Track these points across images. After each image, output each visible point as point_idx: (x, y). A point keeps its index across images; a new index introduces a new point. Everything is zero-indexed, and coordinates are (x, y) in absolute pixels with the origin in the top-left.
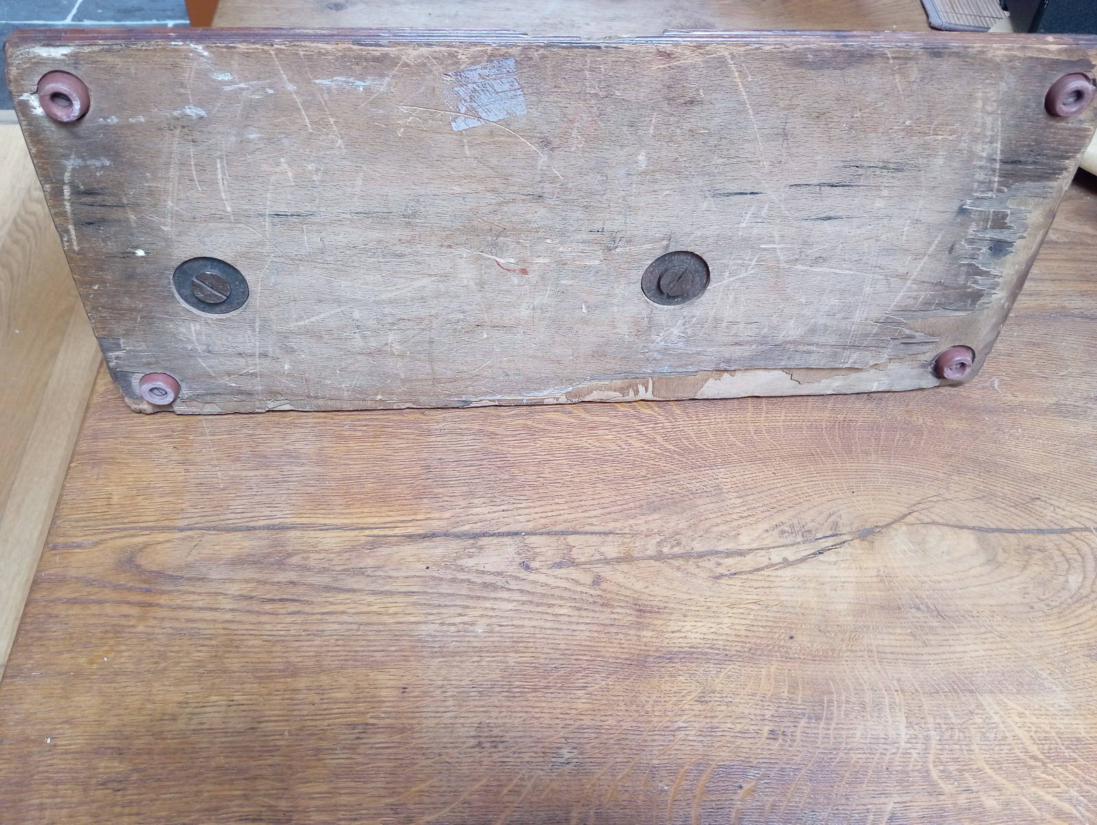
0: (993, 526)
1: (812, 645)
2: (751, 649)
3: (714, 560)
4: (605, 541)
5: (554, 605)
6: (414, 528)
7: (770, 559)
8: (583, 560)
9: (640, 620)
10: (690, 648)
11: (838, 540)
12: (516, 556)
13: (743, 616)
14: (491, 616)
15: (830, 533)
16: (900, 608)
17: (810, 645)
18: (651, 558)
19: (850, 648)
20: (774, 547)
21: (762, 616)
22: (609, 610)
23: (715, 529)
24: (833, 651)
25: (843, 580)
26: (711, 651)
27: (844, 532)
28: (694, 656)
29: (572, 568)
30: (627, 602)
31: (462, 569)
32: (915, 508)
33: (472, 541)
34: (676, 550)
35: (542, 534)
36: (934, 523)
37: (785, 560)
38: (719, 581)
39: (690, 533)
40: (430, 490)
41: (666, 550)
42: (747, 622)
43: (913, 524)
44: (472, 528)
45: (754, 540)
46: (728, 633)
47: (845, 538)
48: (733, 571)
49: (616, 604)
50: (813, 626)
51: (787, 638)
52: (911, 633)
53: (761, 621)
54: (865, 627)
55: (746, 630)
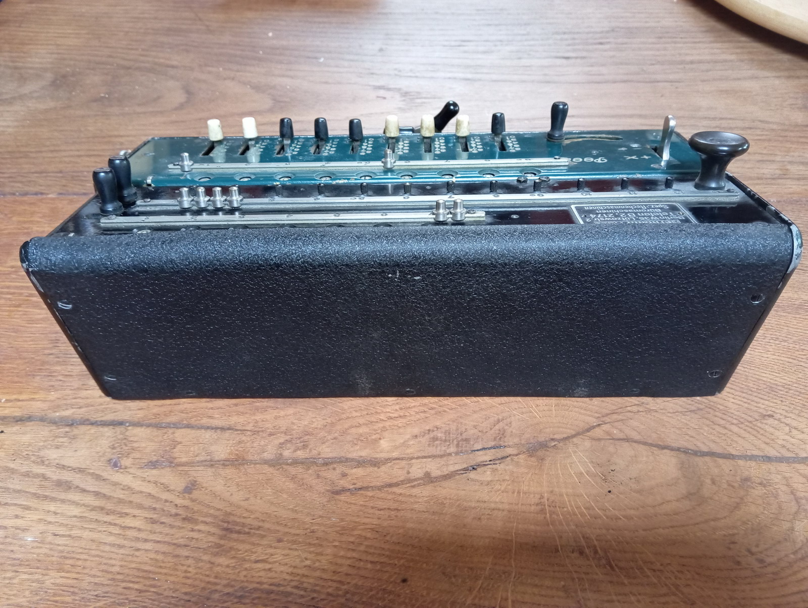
0: (705, 449)
1: (428, 594)
2: (347, 593)
3: (340, 469)
5: (127, 514)
6: (13, 409)
7: (408, 473)
8: (184, 460)
9: (223, 542)
10: (271, 585)
11: (500, 453)
12: (109, 450)
13: (351, 547)
14: (50, 523)
15: (492, 444)
16: (557, 551)
17: (425, 593)
18: (266, 462)
20: (418, 458)
21: (376, 548)
22: (190, 526)
23: (353, 430)
25: (493, 506)
26: (295, 591)
27: (511, 443)
28: (273, 596)
29: (168, 469)
30: (216, 517)
31: (42, 462)
32: (607, 419)
33: (67, 429)
34: (300, 454)
35: (148, 426)
36: (627, 440)
37: (427, 475)
38: (337, 497)
39: (323, 434)
40: (47, 367)
41: (287, 453)
42: (355, 555)
43: (599, 440)
44: (73, 414)
45: (396, 447)
46: (326, 567)
47: (509, 451)
48: (358, 485)
49: (201, 519)
50: (437, 567)
51: (399, 581)
52: (564, 586)
53: (373, 554)
54: (504, 573)
55: (350, 565)
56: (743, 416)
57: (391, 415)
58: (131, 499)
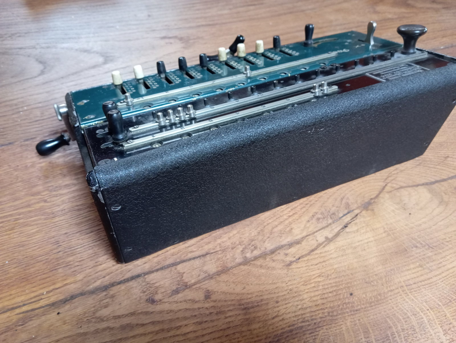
0: (433, 180)
1: (366, 295)
2: (329, 313)
3: (282, 252)
4: (205, 262)
5: (181, 326)
6: (56, 296)
7: (317, 241)
8: (193, 281)
9: (247, 317)
10: (289, 327)
11: (352, 215)
12: (142, 294)
13: (315, 289)
15: (346, 211)
16: (406, 250)
17: (364, 296)
18: (240, 264)
19: (389, 289)
20: (317, 231)
21: (327, 284)
22: (223, 316)
23: (275, 230)
24: (380, 295)
25: (366, 241)
26: (303, 324)
27: (354, 208)
28: (294, 332)
29: (187, 290)
30: (234, 305)
31: (101, 320)
32: (387, 181)
33: (104, 293)
34: (256, 253)
35: (157, 270)
36: (402, 187)
37: (327, 238)
38: (291, 267)
39: (260, 238)
40: (62, 261)
41: (248, 255)
42: (320, 292)
43: (391, 192)
44: (102, 282)
45: (303, 230)
46: (310, 305)
47: (357, 212)
48: (297, 257)
49: (227, 309)
50: (361, 281)
51: (349, 296)
52: (419, 265)
53: (328, 288)
54: (391, 270)
55: (321, 299)
56: (438, 160)
57: (289, 215)
58: (177, 317)
